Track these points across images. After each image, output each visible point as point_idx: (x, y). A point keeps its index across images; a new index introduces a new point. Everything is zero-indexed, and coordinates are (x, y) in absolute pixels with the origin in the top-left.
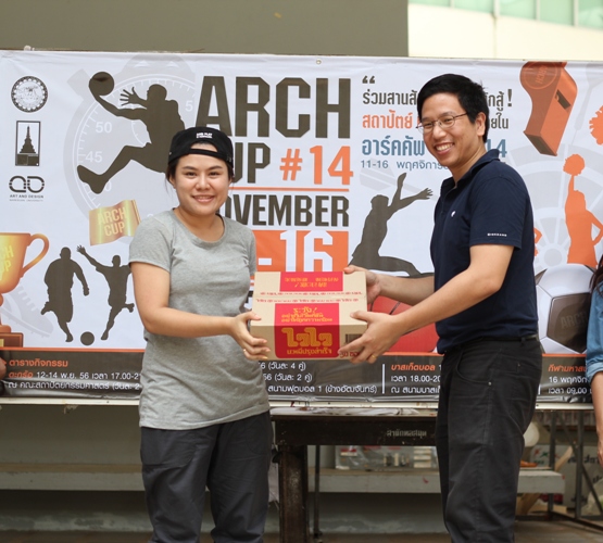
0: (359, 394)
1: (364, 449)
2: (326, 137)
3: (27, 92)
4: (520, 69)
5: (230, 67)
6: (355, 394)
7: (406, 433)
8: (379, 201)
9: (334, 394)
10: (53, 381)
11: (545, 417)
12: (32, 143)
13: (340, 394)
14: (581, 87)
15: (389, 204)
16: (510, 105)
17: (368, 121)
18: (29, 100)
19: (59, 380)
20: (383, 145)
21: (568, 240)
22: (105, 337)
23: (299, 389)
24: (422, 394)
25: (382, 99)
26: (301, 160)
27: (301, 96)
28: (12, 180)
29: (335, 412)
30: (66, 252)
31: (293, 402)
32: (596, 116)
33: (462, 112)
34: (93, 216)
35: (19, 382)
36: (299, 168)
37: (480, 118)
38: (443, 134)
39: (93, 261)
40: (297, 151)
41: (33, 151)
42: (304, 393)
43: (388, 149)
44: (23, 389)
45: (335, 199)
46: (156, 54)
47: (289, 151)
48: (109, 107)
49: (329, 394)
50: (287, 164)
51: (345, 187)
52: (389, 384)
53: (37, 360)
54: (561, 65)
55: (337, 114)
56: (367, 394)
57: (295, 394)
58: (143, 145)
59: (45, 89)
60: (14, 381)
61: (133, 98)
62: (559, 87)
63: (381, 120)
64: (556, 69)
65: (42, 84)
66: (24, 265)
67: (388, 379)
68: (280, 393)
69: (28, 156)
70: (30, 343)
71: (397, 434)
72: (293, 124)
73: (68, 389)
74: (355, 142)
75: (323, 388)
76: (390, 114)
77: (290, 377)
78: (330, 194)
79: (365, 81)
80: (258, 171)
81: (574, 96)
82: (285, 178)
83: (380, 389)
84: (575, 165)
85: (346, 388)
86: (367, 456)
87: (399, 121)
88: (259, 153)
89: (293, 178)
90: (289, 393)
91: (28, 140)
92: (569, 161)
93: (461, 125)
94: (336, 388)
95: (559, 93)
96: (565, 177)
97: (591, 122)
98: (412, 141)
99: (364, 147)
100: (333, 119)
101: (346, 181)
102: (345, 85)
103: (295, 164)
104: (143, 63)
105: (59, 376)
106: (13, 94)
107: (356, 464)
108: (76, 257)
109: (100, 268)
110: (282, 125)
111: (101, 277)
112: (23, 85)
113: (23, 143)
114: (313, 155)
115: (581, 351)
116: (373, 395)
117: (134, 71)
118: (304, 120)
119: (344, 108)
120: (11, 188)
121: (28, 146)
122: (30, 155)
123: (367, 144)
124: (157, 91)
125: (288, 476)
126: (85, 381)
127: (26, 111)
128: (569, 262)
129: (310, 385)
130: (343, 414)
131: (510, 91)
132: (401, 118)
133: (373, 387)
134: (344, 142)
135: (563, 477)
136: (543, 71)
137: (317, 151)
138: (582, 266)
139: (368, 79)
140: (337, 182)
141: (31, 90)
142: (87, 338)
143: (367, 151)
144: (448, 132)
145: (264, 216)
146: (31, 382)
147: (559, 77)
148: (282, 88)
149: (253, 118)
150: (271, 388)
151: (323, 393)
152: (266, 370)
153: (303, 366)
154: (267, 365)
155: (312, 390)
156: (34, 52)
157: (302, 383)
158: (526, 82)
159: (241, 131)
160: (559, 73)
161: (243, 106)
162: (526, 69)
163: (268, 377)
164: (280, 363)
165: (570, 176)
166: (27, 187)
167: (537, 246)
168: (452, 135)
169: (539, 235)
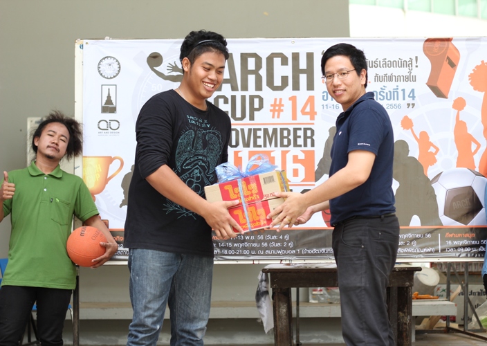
0: (324, 254)
1: (327, 289)
2: (299, 90)
3: (108, 66)
4: (423, 43)
5: (237, 47)
6: (321, 254)
9: (307, 254)
11: (443, 267)
12: (112, 99)
13: (312, 255)
14: (463, 54)
16: (417, 66)
18: (109, 71)
23: (285, 252)
26: (283, 105)
27: (282, 64)
28: (99, 122)
29: (308, 266)
31: (281, 260)
32: (473, 72)
36: (282, 111)
37: (363, 73)
38: (339, 83)
40: (281, 100)
41: (112, 104)
42: (288, 254)
45: (305, 130)
47: (276, 99)
48: (160, 74)
49: (304, 255)
50: (274, 108)
51: (312, 122)
53: (118, 237)
54: (449, 40)
55: (305, 75)
56: (329, 254)
57: (283, 255)
59: (119, 64)
61: (175, 68)
62: (448, 54)
64: (446, 43)
65: (117, 61)
66: (109, 176)
68: (273, 255)
69: (109, 107)
70: (113, 226)
72: (277, 82)
74: (317, 93)
75: (301, 251)
77: (279, 244)
78: (302, 127)
80: (256, 113)
81: (458, 59)
82: (273, 117)
84: (460, 104)
85: (315, 250)
86: (329, 294)
88: (256, 101)
89: (278, 117)
90: (279, 255)
91: (109, 97)
92: (456, 101)
93: (351, 77)
94: (309, 251)
95: (448, 58)
97: (469, 76)
99: (323, 96)
100: (303, 78)
101: (312, 118)
102: (310, 57)
103: (279, 108)
106: (99, 68)
107: (323, 299)
110: (270, 83)
113: (106, 99)
114: (291, 102)
115: (466, 224)
117: (175, 51)
118: (284, 79)
119: (310, 71)
120: (99, 127)
121: (109, 101)
122: (110, 106)
123: (325, 94)
125: (279, 308)
127: (107, 78)
128: (457, 167)
129: (292, 249)
130: (314, 267)
131: (416, 57)
134: (311, 93)
135: (456, 305)
136: (438, 44)
137: (293, 99)
138: (466, 169)
140: (306, 119)
141: (110, 65)
143: (325, 98)
144: (343, 81)
145: (260, 142)
147: (448, 48)
148: (270, 59)
149: (252, 79)
150: (267, 251)
151: (301, 254)
152: (264, 241)
153: (287, 237)
154: (264, 237)
155: (293, 252)
156: (111, 41)
157: (287, 248)
158: (427, 51)
159: (245, 88)
160: (448, 45)
161: (245, 71)
162: (427, 43)
163: (265, 245)
164: (272, 235)
165: (456, 111)
166: (109, 126)
167: (436, 156)
168: (345, 84)
169: (437, 150)
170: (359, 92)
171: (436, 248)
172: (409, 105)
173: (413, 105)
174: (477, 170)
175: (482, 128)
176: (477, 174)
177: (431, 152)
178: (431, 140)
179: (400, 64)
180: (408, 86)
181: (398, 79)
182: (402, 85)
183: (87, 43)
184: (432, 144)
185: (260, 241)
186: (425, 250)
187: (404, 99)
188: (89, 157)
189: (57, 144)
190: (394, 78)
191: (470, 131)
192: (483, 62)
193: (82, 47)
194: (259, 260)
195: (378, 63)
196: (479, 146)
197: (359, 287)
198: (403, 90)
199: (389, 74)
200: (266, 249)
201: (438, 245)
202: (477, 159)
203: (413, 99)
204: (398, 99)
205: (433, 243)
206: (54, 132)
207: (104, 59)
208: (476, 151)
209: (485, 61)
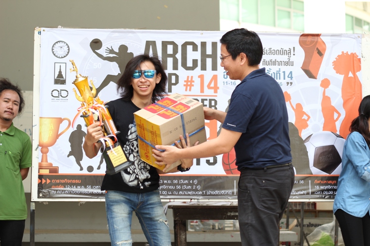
0: (224, 195)
2: (206, 70)
3: (59, 48)
4: (299, 37)
5: (159, 36)
6: (221, 195)
9: (211, 195)
10: (74, 190)
12: (62, 73)
13: (214, 195)
14: (328, 46)
16: (294, 55)
18: (61, 52)
19: (76, 189)
21: (323, 120)
22: (99, 168)
23: (194, 193)
26: (194, 82)
27: (193, 50)
28: (52, 91)
30: (79, 127)
31: (191, 199)
32: (335, 60)
35: (57, 191)
36: (193, 85)
40: (192, 77)
41: (63, 77)
42: (197, 195)
44: (59, 194)
45: (210, 100)
46: (122, 30)
47: (188, 77)
48: (100, 56)
49: (209, 195)
50: (187, 83)
51: (215, 94)
53: (66, 180)
54: (318, 35)
55: (211, 59)
56: (227, 195)
57: (192, 195)
58: (117, 74)
59: (68, 47)
60: (54, 190)
61: (112, 51)
62: (318, 46)
64: (316, 37)
65: (67, 45)
66: (59, 133)
68: (185, 195)
70: (62, 171)
71: (232, 214)
72: (190, 64)
73: (81, 194)
74: (219, 72)
75: (206, 193)
77: (189, 187)
78: (208, 98)
80: (173, 87)
81: (325, 50)
82: (186, 90)
83: (233, 192)
84: (326, 83)
85: (217, 192)
86: (203, 225)
88: (173, 78)
89: (190, 90)
90: (189, 195)
91: (60, 72)
92: (323, 81)
94: (212, 192)
95: (317, 49)
96: (321, 89)
97: (333, 63)
99: (224, 75)
100: (209, 61)
101: (216, 92)
102: (214, 45)
103: (191, 83)
104: (117, 34)
105: (76, 187)
106: (53, 49)
107: (198, 228)
110: (184, 64)
112: (57, 45)
113: (58, 73)
114: (200, 79)
115: (330, 174)
116: (230, 196)
117: (112, 39)
118: (195, 62)
119: (214, 56)
120: (52, 95)
121: (60, 75)
122: (61, 79)
124: (123, 48)
125: (180, 235)
126: (89, 190)
127: (59, 58)
128: (323, 130)
131: (294, 48)
133: (230, 191)
134: (215, 73)
136: (310, 39)
137: (201, 77)
138: (330, 132)
140: (211, 92)
141: (61, 47)
142: (90, 169)
143: (225, 77)
146: (63, 191)
147: (317, 42)
148: (184, 46)
150: (181, 192)
151: (206, 195)
152: (178, 184)
153: (196, 182)
154: (178, 182)
155: (200, 193)
156: (62, 29)
157: (196, 190)
158: (302, 43)
160: (318, 39)
161: (165, 55)
162: (302, 37)
163: (179, 187)
164: (184, 180)
165: (323, 89)
166: (60, 95)
167: (308, 122)
169: (309, 117)
171: (308, 191)
172: (288, 83)
173: (291, 83)
175: (342, 101)
176: (338, 136)
177: (304, 119)
178: (304, 110)
179: (282, 52)
180: (287, 69)
181: (280, 63)
182: (283, 68)
183: (44, 30)
184: (304, 113)
185: (175, 185)
186: (299, 193)
187: (284, 79)
188: (44, 118)
189: (12, 109)
190: (277, 62)
191: (333, 104)
192: (343, 52)
193: (40, 33)
194: (174, 199)
195: (266, 51)
196: (339, 115)
198: (284, 72)
199: (274, 60)
200: (178, 190)
201: (309, 189)
202: (338, 125)
203: (291, 79)
204: (280, 79)
205: (305, 187)
206: (8, 99)
207: (57, 42)
208: (337, 119)
209: (345, 52)
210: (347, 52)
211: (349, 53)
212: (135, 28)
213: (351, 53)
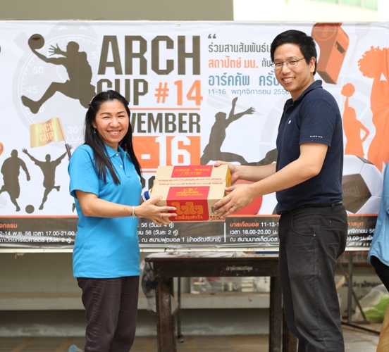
0: (209, 243)
1: (209, 280)
2: (185, 74)
4: (312, 27)
5: (121, 29)
6: (206, 243)
7: (239, 269)
8: (220, 116)
9: (192, 243)
10: (7, 237)
13: (197, 243)
14: (352, 39)
15: (227, 118)
17: (212, 64)
19: (11, 237)
20: (222, 79)
22: (41, 208)
23: (169, 240)
24: (250, 242)
25: (221, 49)
26: (168, 90)
27: (168, 47)
29: (192, 255)
30: (15, 153)
31: (166, 249)
33: (302, 57)
34: (32, 129)
36: (167, 95)
37: (312, 61)
38: (289, 71)
39: (32, 158)
40: (166, 84)
42: (173, 243)
43: (225, 82)
45: (191, 115)
46: (72, 21)
47: (161, 84)
48: (42, 57)
49: (189, 243)
50: (159, 93)
51: (198, 107)
52: (229, 236)
54: (338, 25)
55: (191, 59)
56: (215, 243)
57: (167, 243)
58: (64, 81)
61: (57, 51)
62: (337, 39)
63: (221, 63)
64: (335, 28)
67: (228, 232)
68: (157, 243)
71: (233, 269)
72: (163, 66)
73: (17, 242)
74: (203, 77)
75: (186, 239)
76: (226, 59)
77: (163, 232)
78: (188, 112)
79: (209, 37)
80: (140, 97)
81: (347, 44)
82: (158, 101)
83: (223, 239)
84: (348, 90)
85: (200, 239)
86: (212, 284)
87: (233, 63)
88: (141, 85)
89: (163, 101)
90: (163, 243)
92: (344, 88)
93: (301, 65)
94: (194, 239)
95: (337, 43)
96: (342, 98)
98: (241, 76)
99: (210, 81)
100: (189, 62)
101: (198, 103)
102: (196, 40)
103: (165, 93)
104: (64, 28)
105: (11, 234)
107: (204, 290)
108: (21, 156)
109: (37, 163)
110: (155, 67)
111: (38, 168)
114: (176, 86)
115: (354, 212)
116: (218, 243)
117: (58, 33)
118: (170, 63)
119: (196, 55)
123: (211, 78)
124: (73, 46)
125: (162, 297)
126: (28, 237)
128: (345, 154)
129: (177, 237)
130: (197, 256)
132: (234, 61)
133: (218, 238)
134: (197, 77)
136: (326, 29)
137: (179, 83)
138: (355, 157)
139: (212, 36)
140: (192, 104)
142: (30, 209)
143: (212, 83)
144: (292, 70)
145: (145, 127)
147: (337, 33)
148: (155, 42)
149: (136, 62)
150: (151, 240)
151: (186, 243)
152: (148, 228)
153: (172, 225)
154: (148, 225)
155: (178, 240)
157: (172, 236)
158: (316, 36)
159: (129, 71)
160: (337, 30)
161: (130, 55)
162: (316, 27)
163: (149, 233)
165: (345, 97)
168: (294, 72)
170: (307, 80)
174: (366, 157)
175: (371, 114)
176: (365, 161)
185: (144, 229)
191: (359, 117)
192: (372, 47)
194: (142, 249)
195: (266, 47)
196: (368, 133)
197: (312, 276)
200: (149, 237)
202: (366, 146)
208: (365, 139)
209: (375, 47)
210: (378, 47)
211: (381, 49)
212: (89, 19)
213: (384, 49)
